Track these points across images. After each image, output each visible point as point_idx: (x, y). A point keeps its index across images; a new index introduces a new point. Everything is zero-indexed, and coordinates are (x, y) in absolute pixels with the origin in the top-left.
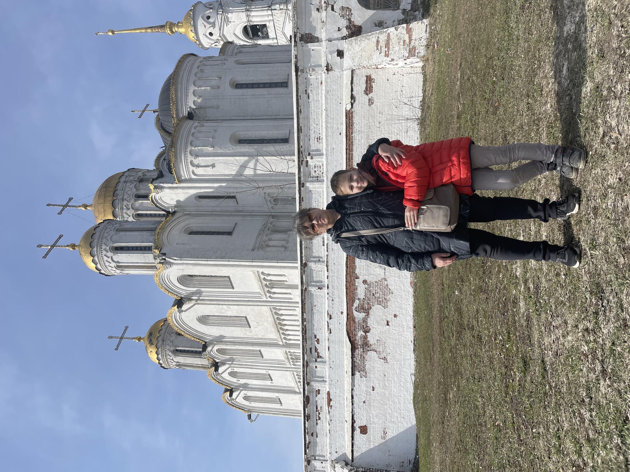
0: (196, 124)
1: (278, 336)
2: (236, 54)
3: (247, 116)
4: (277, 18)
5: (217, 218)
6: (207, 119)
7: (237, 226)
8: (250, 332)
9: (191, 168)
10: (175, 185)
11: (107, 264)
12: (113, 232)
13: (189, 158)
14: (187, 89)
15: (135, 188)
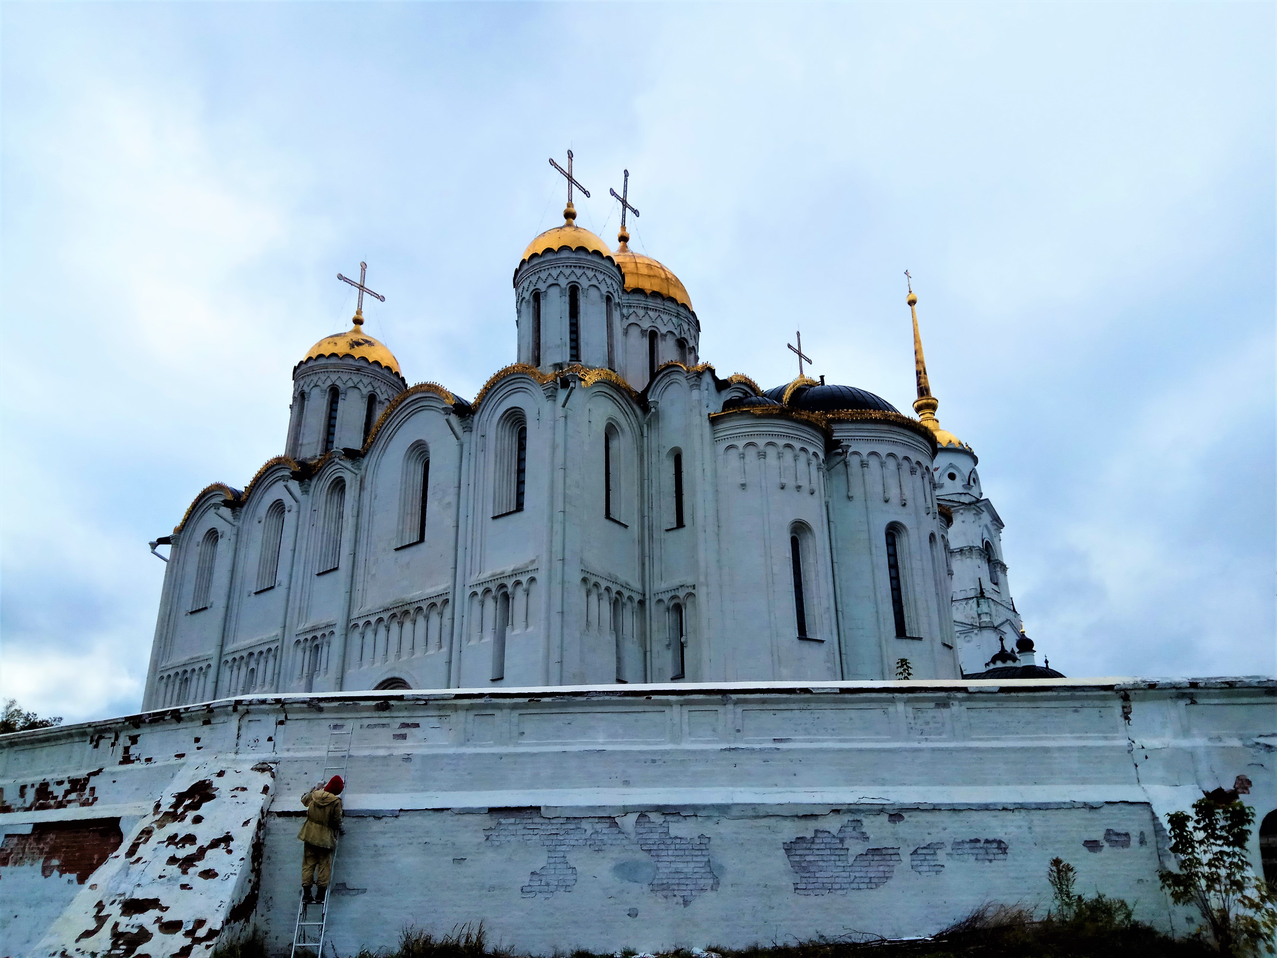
0: (821, 456)
3: (837, 555)
5: (636, 489)
6: (829, 477)
7: (621, 527)
8: (384, 550)
9: (741, 443)
10: (706, 412)
11: (543, 275)
12: (604, 289)
13: (761, 442)
14: (880, 440)
15: (668, 332)
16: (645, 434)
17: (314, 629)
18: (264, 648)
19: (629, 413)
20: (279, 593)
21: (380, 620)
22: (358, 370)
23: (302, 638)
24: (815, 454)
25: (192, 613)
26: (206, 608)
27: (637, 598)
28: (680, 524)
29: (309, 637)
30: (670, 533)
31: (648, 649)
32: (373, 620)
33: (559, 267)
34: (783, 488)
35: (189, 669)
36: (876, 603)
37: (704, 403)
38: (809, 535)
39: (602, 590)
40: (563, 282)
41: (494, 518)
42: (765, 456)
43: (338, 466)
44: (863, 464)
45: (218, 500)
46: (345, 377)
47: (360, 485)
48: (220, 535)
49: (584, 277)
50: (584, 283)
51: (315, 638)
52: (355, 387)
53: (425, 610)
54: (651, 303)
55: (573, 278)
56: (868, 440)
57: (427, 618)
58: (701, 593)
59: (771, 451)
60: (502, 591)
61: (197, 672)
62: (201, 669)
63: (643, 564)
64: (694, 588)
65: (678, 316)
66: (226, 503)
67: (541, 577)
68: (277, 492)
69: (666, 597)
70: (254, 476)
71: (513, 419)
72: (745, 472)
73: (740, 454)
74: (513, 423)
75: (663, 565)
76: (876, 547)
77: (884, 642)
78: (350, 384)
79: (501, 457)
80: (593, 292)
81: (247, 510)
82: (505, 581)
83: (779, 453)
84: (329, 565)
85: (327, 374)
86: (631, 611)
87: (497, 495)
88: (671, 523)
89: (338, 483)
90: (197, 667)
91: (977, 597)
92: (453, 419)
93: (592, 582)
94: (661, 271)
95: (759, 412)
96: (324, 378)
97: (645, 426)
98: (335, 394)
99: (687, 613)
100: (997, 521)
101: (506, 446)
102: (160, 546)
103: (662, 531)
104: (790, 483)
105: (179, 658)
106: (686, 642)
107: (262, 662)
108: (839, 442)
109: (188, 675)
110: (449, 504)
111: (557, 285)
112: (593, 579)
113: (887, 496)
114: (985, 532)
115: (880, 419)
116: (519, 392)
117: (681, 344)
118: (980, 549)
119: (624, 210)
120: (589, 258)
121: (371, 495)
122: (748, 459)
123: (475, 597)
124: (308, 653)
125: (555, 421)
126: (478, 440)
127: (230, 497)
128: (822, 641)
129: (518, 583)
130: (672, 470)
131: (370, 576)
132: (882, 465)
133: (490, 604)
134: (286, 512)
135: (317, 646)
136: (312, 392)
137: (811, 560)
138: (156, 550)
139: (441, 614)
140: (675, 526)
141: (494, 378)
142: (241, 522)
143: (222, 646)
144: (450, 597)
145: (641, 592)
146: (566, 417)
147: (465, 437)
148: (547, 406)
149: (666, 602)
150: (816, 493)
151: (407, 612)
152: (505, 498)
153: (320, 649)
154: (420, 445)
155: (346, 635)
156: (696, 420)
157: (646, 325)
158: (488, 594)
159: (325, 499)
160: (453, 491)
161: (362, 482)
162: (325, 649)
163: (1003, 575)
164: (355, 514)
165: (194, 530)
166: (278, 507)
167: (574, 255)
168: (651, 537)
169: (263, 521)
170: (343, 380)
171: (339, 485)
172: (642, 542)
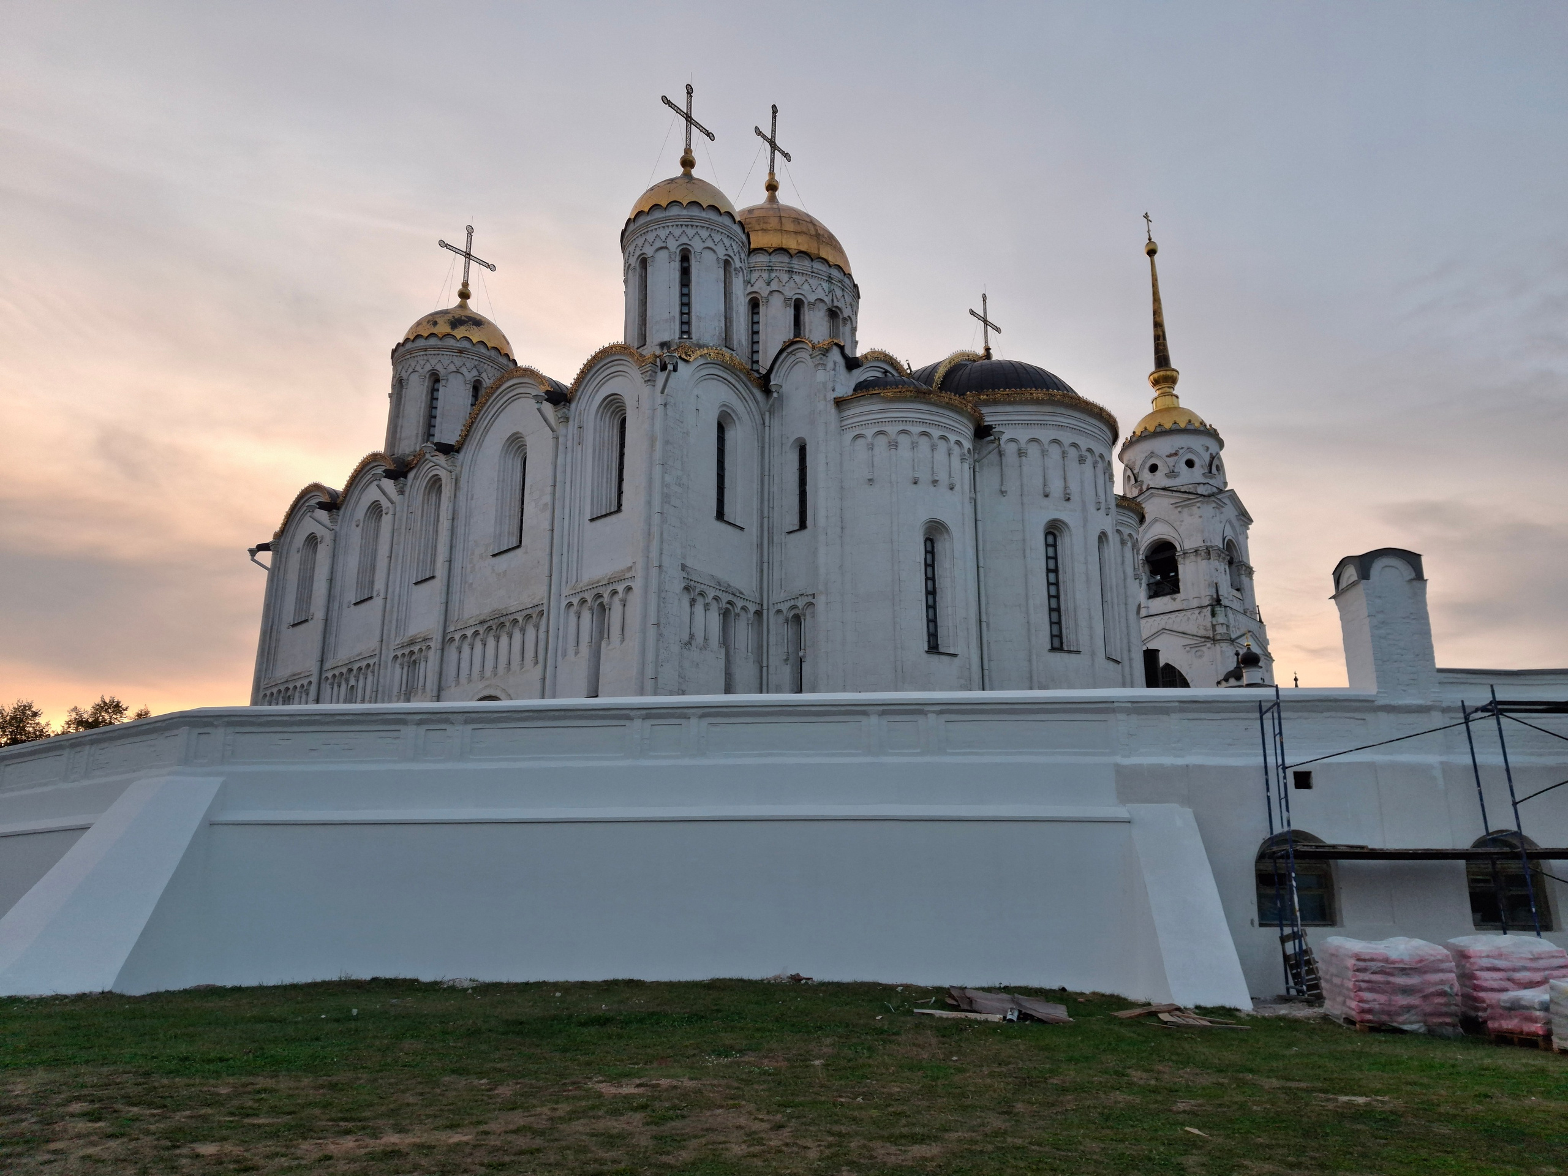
0: (967, 444)
1: (471, 622)
2: (1118, 531)
3: (984, 558)
4: (1194, 617)
5: (755, 486)
6: (977, 469)
7: (738, 531)
8: (481, 557)
9: (869, 432)
10: (831, 396)
11: (651, 237)
12: (721, 252)
13: (892, 430)
14: (1042, 425)
15: (816, 300)
16: (767, 423)
17: (412, 642)
18: (364, 664)
19: (748, 399)
20: (378, 602)
21: (476, 633)
22: (461, 352)
23: (399, 653)
24: (958, 443)
25: (294, 625)
26: (306, 621)
27: (752, 608)
28: (803, 525)
29: (407, 651)
30: (792, 535)
31: (765, 664)
32: (469, 633)
33: (668, 226)
34: (915, 483)
35: (291, 686)
36: (1027, 613)
37: (830, 385)
38: (946, 536)
39: (709, 599)
40: (673, 245)
41: (592, 520)
42: (897, 446)
43: (431, 464)
44: (1021, 453)
45: (313, 502)
46: (446, 362)
47: (456, 484)
48: (319, 540)
49: (697, 238)
50: (697, 245)
51: (412, 653)
52: (458, 372)
53: (521, 622)
54: (797, 264)
55: (684, 240)
56: (1028, 425)
57: (523, 631)
58: (821, 602)
59: (904, 440)
60: (598, 602)
61: (298, 689)
62: (302, 686)
63: (762, 571)
64: (814, 598)
65: (830, 279)
66: (322, 506)
67: (637, 585)
68: (372, 494)
69: (784, 607)
70: (350, 475)
71: (612, 409)
72: (873, 466)
73: (868, 445)
74: (613, 412)
75: (783, 571)
76: (1031, 549)
77: (1034, 657)
78: (452, 368)
79: (600, 452)
80: (708, 254)
81: (344, 513)
82: (601, 590)
83: (913, 443)
84: (428, 573)
85: (425, 358)
86: (746, 622)
87: (595, 494)
88: (793, 525)
89: (435, 482)
90: (298, 685)
91: (1212, 605)
92: (547, 407)
93: (697, 591)
94: (810, 226)
95: (890, 395)
96: (422, 362)
97: (767, 414)
98: (435, 379)
99: (807, 623)
100: (1244, 516)
101: (606, 439)
102: (260, 553)
103: (783, 534)
104: (925, 476)
105: (282, 672)
106: (804, 656)
107: (361, 678)
108: (990, 427)
109: (289, 693)
110: (546, 505)
111: (666, 248)
112: (699, 588)
113: (1047, 490)
114: (1228, 527)
115: (1043, 399)
116: (619, 375)
117: (833, 314)
118: (1219, 549)
119: (773, 153)
120: (704, 215)
121: (467, 495)
122: (877, 450)
123: (571, 608)
124: (406, 669)
125: (654, 410)
126: (575, 432)
127: (325, 499)
128: (956, 655)
129: (614, 593)
130: (795, 465)
131: (467, 586)
132: (1044, 453)
133: (586, 615)
134: (384, 515)
135: (415, 661)
136: (410, 378)
137: (947, 565)
138: (255, 558)
139: (537, 627)
140: (797, 528)
141: (591, 360)
142: (339, 526)
143: (322, 661)
144: (545, 608)
145: (758, 601)
146: (665, 405)
147: (561, 430)
148: (646, 390)
149: (785, 612)
150: (957, 488)
151: (502, 625)
152: (604, 498)
153: (417, 665)
154: (518, 438)
155: (443, 650)
156: (821, 406)
157: (790, 292)
158: (584, 604)
159: (421, 498)
160: (549, 489)
161: (457, 480)
162: (423, 664)
163: (1248, 579)
164: (450, 517)
165: (293, 536)
166: (376, 509)
167: (685, 212)
168: (771, 541)
169: (361, 525)
170: (443, 363)
171: (435, 484)
172: (760, 546)
